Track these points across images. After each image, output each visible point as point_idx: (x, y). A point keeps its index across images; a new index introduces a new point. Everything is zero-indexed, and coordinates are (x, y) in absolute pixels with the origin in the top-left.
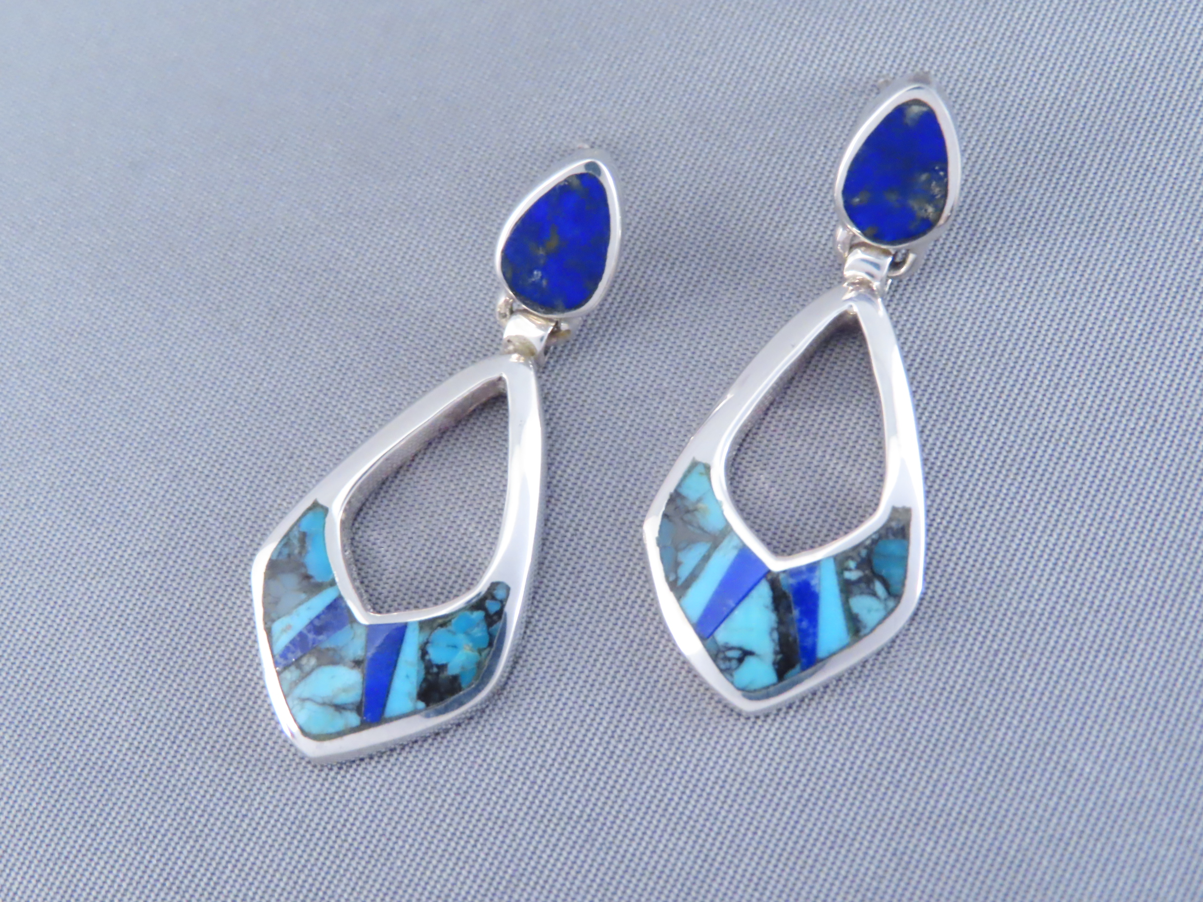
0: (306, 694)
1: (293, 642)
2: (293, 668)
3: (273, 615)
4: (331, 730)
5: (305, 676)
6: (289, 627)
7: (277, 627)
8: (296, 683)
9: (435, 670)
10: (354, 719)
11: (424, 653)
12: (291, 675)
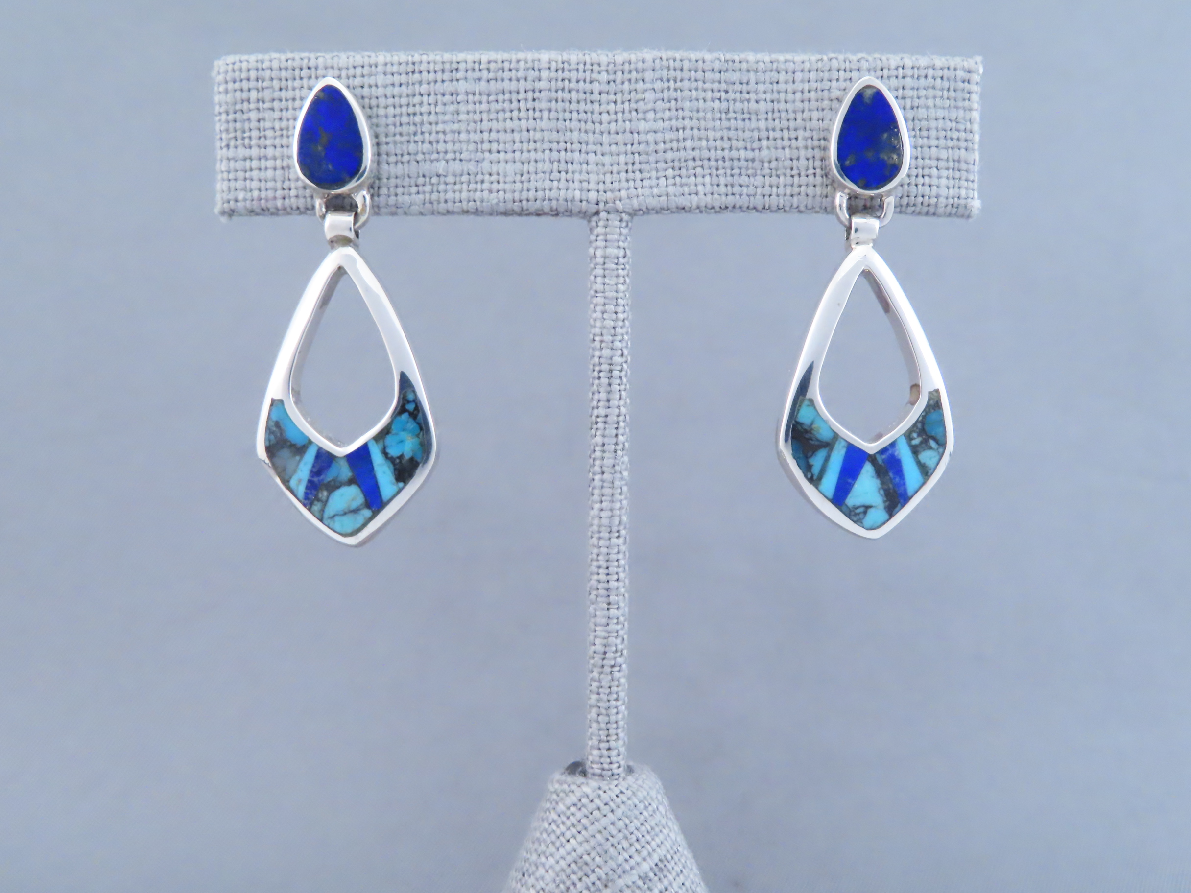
0: (332, 514)
1: (307, 488)
2: (316, 503)
3: (287, 478)
4: (358, 526)
5: (325, 503)
6: (300, 481)
7: (293, 483)
8: (322, 511)
9: (398, 461)
10: (367, 513)
11: (385, 453)
12: (317, 507)
